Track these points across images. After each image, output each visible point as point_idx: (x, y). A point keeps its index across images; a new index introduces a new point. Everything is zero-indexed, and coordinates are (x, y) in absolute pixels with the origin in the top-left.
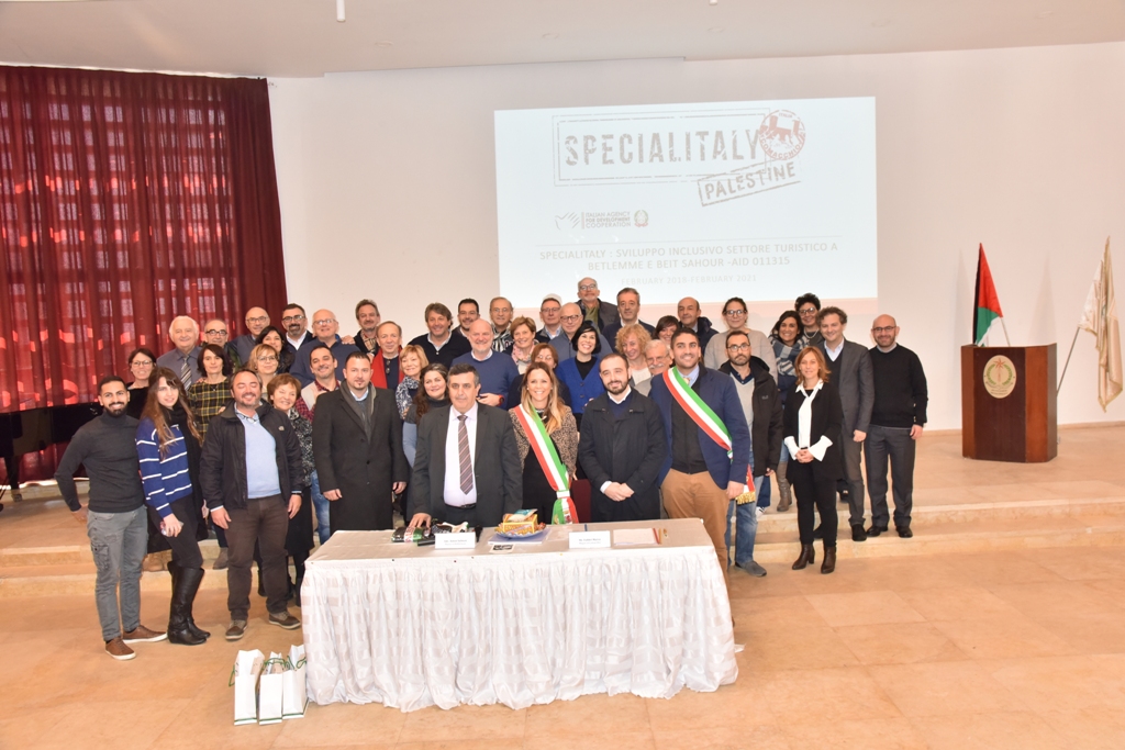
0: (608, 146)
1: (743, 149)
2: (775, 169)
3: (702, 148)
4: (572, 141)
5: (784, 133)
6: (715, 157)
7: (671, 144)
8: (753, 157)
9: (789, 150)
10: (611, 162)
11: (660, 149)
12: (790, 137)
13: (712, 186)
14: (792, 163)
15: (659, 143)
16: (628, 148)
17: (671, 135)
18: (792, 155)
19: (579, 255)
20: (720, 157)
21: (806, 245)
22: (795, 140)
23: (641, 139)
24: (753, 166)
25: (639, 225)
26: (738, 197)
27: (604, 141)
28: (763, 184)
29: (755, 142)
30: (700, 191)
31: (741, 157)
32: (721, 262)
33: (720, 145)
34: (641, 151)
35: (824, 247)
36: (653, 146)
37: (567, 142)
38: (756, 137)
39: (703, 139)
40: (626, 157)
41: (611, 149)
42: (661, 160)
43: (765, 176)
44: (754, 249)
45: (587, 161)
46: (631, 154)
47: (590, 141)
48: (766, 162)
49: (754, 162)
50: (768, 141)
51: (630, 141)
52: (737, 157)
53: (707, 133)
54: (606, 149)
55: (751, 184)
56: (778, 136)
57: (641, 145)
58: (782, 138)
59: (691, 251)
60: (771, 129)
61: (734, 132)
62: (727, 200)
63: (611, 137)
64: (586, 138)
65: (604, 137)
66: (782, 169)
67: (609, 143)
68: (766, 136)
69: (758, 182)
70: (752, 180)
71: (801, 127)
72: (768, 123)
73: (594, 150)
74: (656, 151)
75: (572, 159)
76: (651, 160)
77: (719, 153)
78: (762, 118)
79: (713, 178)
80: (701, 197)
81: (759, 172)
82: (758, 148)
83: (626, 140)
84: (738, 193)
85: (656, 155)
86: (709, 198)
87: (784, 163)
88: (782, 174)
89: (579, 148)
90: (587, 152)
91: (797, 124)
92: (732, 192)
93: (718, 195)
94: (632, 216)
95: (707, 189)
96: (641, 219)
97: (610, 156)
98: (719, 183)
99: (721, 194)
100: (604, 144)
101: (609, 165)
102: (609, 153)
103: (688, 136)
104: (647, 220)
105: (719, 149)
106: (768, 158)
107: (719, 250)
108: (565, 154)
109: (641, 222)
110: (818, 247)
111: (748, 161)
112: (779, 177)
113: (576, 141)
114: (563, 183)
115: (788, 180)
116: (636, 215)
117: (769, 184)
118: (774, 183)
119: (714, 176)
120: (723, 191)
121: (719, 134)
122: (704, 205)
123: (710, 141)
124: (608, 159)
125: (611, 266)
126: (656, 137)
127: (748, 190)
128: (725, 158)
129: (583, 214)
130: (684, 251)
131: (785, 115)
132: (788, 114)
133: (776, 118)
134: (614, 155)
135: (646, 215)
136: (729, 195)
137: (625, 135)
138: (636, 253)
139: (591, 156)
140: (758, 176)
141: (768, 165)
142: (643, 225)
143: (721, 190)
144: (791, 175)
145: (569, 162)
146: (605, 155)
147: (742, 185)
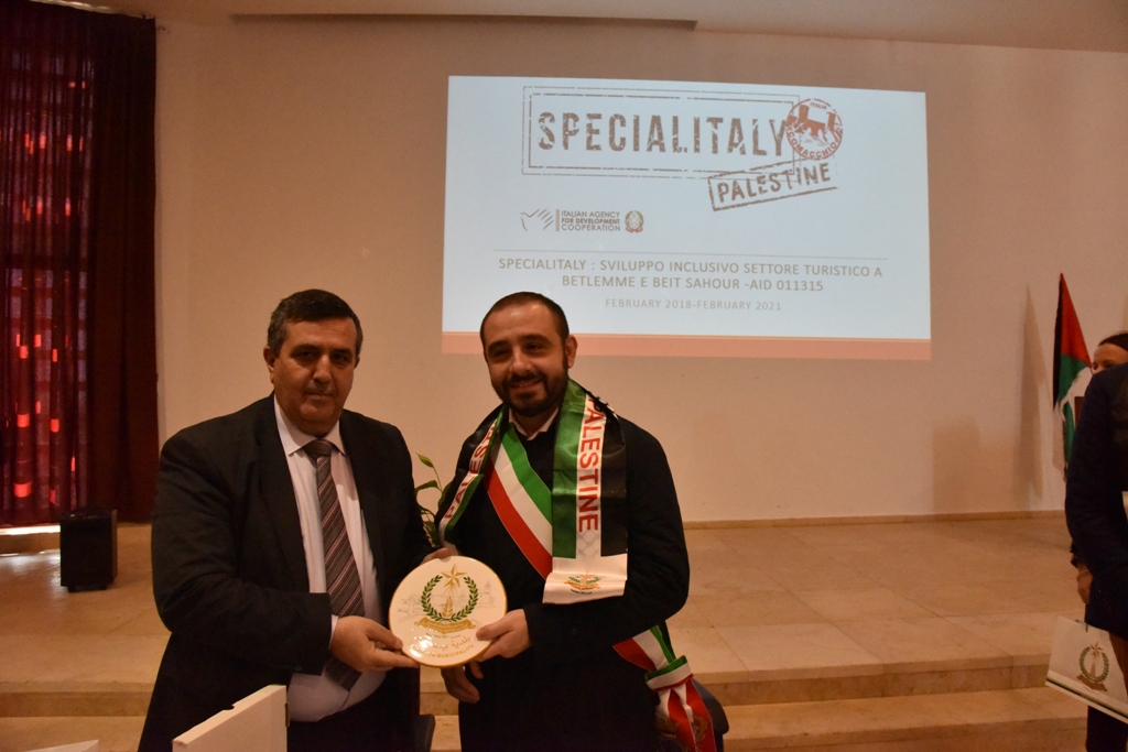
0: (594, 127)
1: (767, 143)
2: (806, 170)
3: (715, 138)
4: (547, 119)
5: (816, 127)
6: (730, 150)
7: (675, 130)
8: (779, 153)
9: (823, 148)
10: (598, 147)
11: (660, 135)
12: (824, 133)
13: (726, 185)
14: (826, 165)
15: (660, 128)
16: (620, 132)
17: (675, 120)
18: (826, 154)
19: (551, 265)
20: (736, 151)
21: (844, 268)
22: (830, 137)
23: (636, 121)
24: (778, 164)
25: (632, 230)
26: (760, 202)
27: (589, 122)
28: (790, 188)
29: (781, 135)
30: (711, 192)
31: (763, 153)
32: (736, 284)
33: (736, 135)
34: (636, 136)
35: (865, 271)
36: (652, 132)
37: (542, 120)
38: (782, 129)
39: (716, 127)
40: (617, 142)
41: (597, 132)
42: (662, 149)
43: (794, 178)
44: (778, 269)
45: (566, 145)
46: (623, 140)
47: (571, 121)
48: (794, 161)
49: (779, 159)
50: (797, 136)
51: (623, 123)
52: (758, 152)
53: (720, 120)
54: (592, 131)
55: (776, 186)
56: (809, 130)
57: (636, 129)
58: (814, 134)
59: (697, 268)
60: (800, 121)
61: (755, 121)
62: (746, 204)
63: (598, 116)
64: (567, 116)
65: (590, 116)
66: (815, 170)
67: (596, 124)
68: (794, 129)
69: (784, 185)
70: (776, 182)
71: (837, 121)
72: (796, 113)
73: (576, 132)
74: (656, 138)
75: (547, 141)
76: (650, 149)
77: (736, 145)
78: (790, 107)
79: (728, 176)
80: (712, 198)
81: (786, 173)
82: (785, 142)
83: (618, 122)
84: (759, 197)
85: (656, 143)
86: (722, 200)
87: (817, 164)
88: (815, 178)
89: (557, 129)
90: (567, 133)
91: (832, 117)
92: (751, 195)
93: (734, 198)
94: (622, 218)
95: (720, 190)
96: (634, 222)
97: (596, 140)
98: (735, 183)
99: (738, 197)
100: (590, 126)
101: (594, 152)
102: (594, 136)
103: (697, 122)
104: (641, 224)
105: (736, 141)
106: (797, 156)
107: (734, 268)
108: (538, 135)
109: (634, 227)
110: (858, 271)
111: (771, 158)
112: (811, 181)
113: (552, 120)
114: (534, 170)
115: (822, 184)
116: (628, 217)
117: (797, 188)
118: (804, 188)
119: (729, 173)
120: (740, 193)
121: (736, 123)
122: (715, 209)
123: (724, 131)
124: (594, 143)
125: (592, 282)
126: (656, 121)
127: (771, 194)
128: (743, 152)
129: (558, 211)
130: (689, 267)
131: (817, 106)
132: (821, 104)
133: (807, 108)
134: (602, 139)
135: (641, 217)
136: (748, 199)
137: (616, 116)
138: (626, 266)
139: (571, 138)
140: (784, 177)
141: (797, 165)
142: (637, 231)
143: (737, 192)
144: (825, 179)
145: (543, 146)
146: (589, 139)
147: (764, 187)
